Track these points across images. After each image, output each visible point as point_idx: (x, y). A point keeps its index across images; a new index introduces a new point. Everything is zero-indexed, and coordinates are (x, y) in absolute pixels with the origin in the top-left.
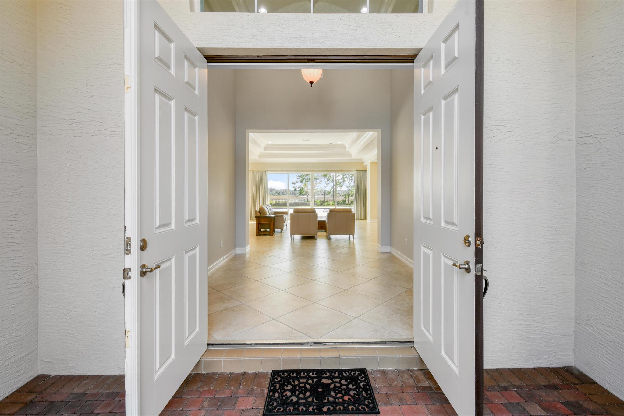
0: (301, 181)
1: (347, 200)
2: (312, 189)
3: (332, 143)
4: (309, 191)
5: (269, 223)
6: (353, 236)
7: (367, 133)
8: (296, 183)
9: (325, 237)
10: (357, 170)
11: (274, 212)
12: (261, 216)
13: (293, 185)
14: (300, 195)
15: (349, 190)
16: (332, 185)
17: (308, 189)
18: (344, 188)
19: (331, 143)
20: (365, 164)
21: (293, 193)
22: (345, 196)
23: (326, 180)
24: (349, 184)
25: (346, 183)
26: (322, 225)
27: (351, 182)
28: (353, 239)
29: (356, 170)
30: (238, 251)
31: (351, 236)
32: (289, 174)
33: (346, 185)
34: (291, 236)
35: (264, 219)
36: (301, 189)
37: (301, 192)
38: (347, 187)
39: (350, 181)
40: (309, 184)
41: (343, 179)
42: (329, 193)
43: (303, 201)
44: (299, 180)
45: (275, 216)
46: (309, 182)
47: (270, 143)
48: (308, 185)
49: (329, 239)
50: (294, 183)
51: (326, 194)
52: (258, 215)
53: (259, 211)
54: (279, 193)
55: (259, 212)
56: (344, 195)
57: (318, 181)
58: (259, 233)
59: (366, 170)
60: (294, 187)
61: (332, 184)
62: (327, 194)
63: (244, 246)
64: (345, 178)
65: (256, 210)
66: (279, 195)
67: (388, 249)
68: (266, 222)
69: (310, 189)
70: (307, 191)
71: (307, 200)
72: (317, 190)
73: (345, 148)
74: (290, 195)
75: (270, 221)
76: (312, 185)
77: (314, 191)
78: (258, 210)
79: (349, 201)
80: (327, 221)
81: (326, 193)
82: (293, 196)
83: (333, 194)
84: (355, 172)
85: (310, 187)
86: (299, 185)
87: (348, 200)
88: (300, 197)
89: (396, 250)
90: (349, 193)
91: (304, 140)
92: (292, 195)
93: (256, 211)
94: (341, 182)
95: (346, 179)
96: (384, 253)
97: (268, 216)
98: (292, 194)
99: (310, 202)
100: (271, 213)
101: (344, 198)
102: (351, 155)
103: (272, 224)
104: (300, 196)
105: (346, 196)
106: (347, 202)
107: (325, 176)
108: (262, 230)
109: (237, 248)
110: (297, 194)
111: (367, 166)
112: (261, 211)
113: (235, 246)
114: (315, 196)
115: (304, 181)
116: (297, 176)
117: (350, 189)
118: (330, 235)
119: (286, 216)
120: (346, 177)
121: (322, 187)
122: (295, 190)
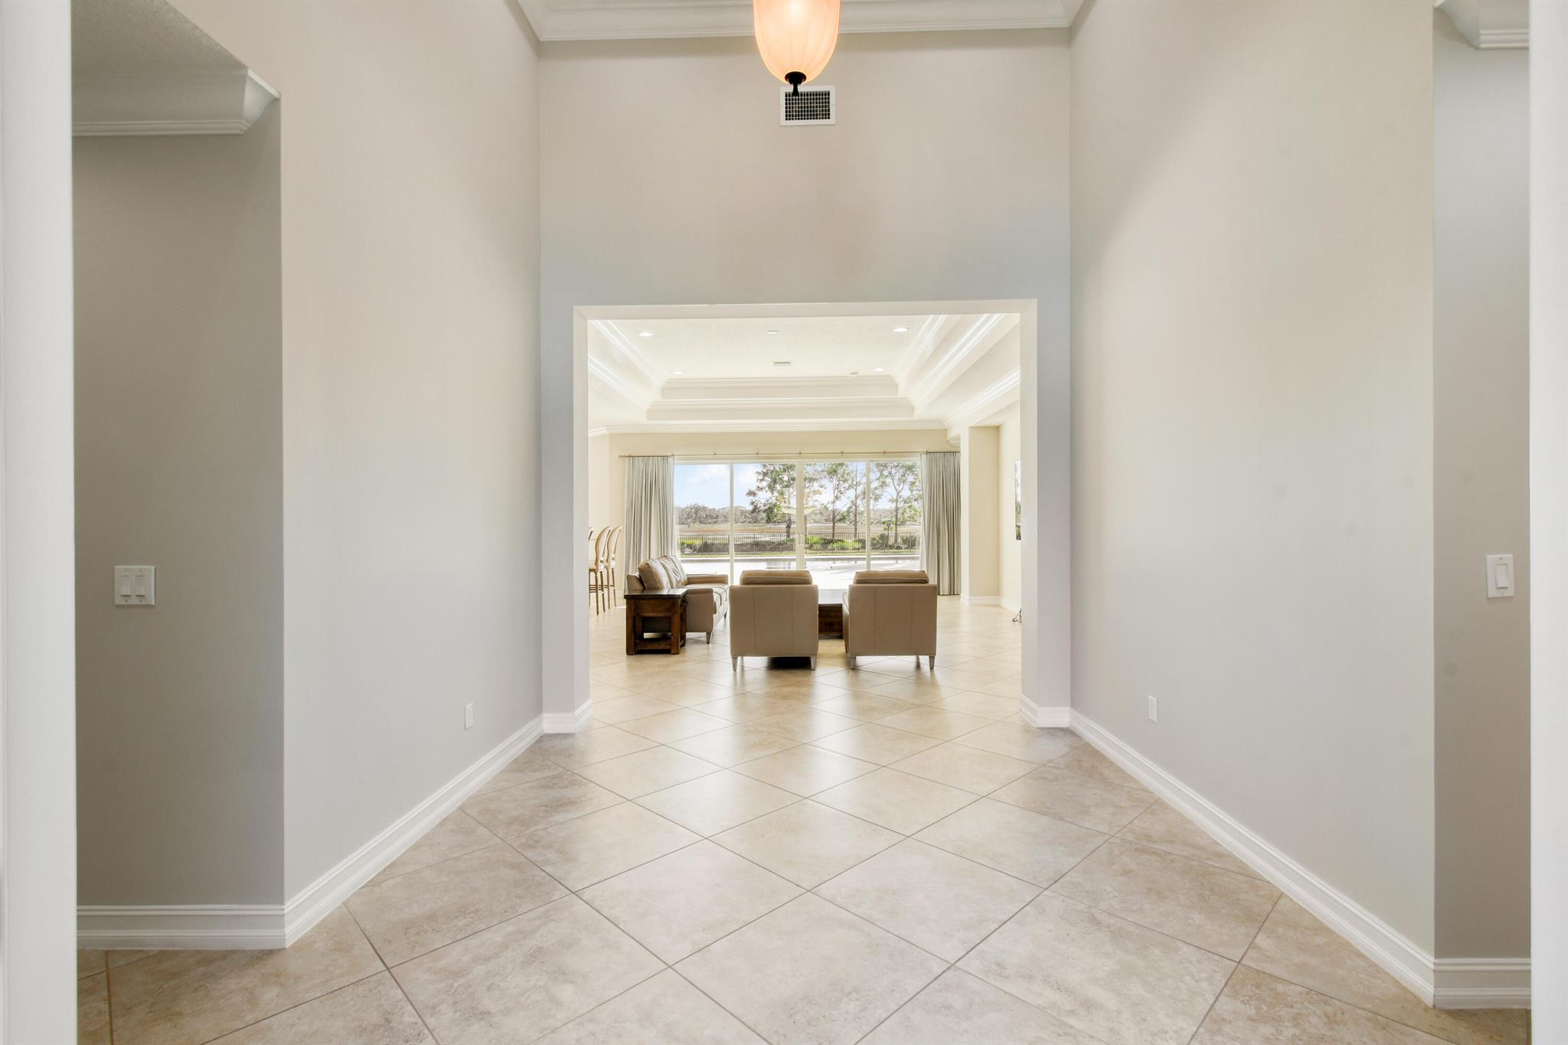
0: (771, 488)
1: (892, 533)
2: (801, 506)
3: (856, 373)
4: (793, 512)
5: (667, 614)
6: (932, 659)
7: (986, 315)
8: (758, 493)
9: (841, 661)
10: (930, 451)
11: (688, 579)
12: (645, 593)
13: (751, 498)
14: (769, 520)
15: (897, 509)
16: (853, 498)
17: (790, 505)
18: (884, 504)
19: (853, 373)
20: (952, 434)
21: (752, 518)
22: (885, 526)
23: (835, 482)
24: (898, 493)
25: (890, 492)
26: (832, 620)
27: (902, 486)
28: (932, 668)
29: (928, 453)
30: (550, 723)
31: (924, 660)
32: (735, 466)
33: (889, 497)
34: (735, 658)
35: (652, 602)
36: (769, 508)
37: (771, 515)
38: (891, 501)
39: (899, 485)
40: (792, 494)
41: (881, 480)
42: (843, 519)
43: (777, 539)
44: (764, 484)
45: (687, 592)
46: (791, 490)
47: (678, 373)
48: (789, 497)
49: (853, 668)
50: (751, 493)
51: (836, 518)
52: (636, 590)
53: (640, 576)
54: (717, 517)
55: (640, 580)
56: (884, 523)
57: (816, 485)
58: (637, 646)
59: (954, 450)
60: (753, 503)
61: (851, 493)
62: (840, 520)
63: (568, 704)
64: (887, 476)
65: (630, 573)
66: (715, 523)
67: (1062, 717)
68: (659, 612)
69: (795, 507)
70: (786, 511)
71: (788, 536)
72: (812, 509)
73: (896, 385)
74: (744, 522)
75: (669, 610)
76: (801, 497)
77: (807, 512)
78: (637, 574)
79: (896, 538)
80: (846, 609)
81: (838, 517)
82: (751, 526)
83: (854, 519)
84: (924, 456)
85: (794, 502)
86: (764, 497)
87: (894, 535)
88: (770, 528)
89: (1094, 725)
90: (896, 516)
91: (775, 363)
92: (750, 522)
93: (629, 577)
94: (876, 488)
95: (888, 480)
96: (1052, 732)
97: (665, 592)
98: (747, 520)
99: (793, 540)
100: (678, 582)
101: (885, 529)
102: (912, 408)
103: (677, 618)
104: (769, 526)
105: (889, 525)
106: (891, 541)
107: (833, 472)
108: (647, 635)
109: (545, 715)
110: (762, 519)
111: (958, 438)
112: (646, 578)
113: (537, 708)
114: (808, 526)
115: (778, 487)
116: (759, 473)
117: (900, 505)
118: (858, 657)
119: (720, 591)
120: (890, 473)
121: (826, 503)
122: (755, 510)
